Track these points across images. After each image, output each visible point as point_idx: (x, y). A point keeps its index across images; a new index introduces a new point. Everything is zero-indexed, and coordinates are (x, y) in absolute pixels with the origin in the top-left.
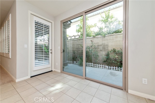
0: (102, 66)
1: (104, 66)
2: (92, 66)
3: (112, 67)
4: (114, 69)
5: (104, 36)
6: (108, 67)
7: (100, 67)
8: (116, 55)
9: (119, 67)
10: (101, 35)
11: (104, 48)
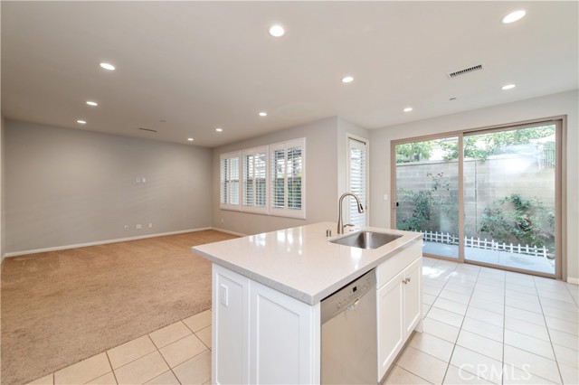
0: (479, 241)
1: (486, 242)
2: (448, 240)
3: (511, 246)
4: (519, 251)
5: (482, 160)
6: (497, 244)
7: (472, 245)
8: (522, 214)
9: (536, 247)
10: (470, 156)
11: (482, 193)
